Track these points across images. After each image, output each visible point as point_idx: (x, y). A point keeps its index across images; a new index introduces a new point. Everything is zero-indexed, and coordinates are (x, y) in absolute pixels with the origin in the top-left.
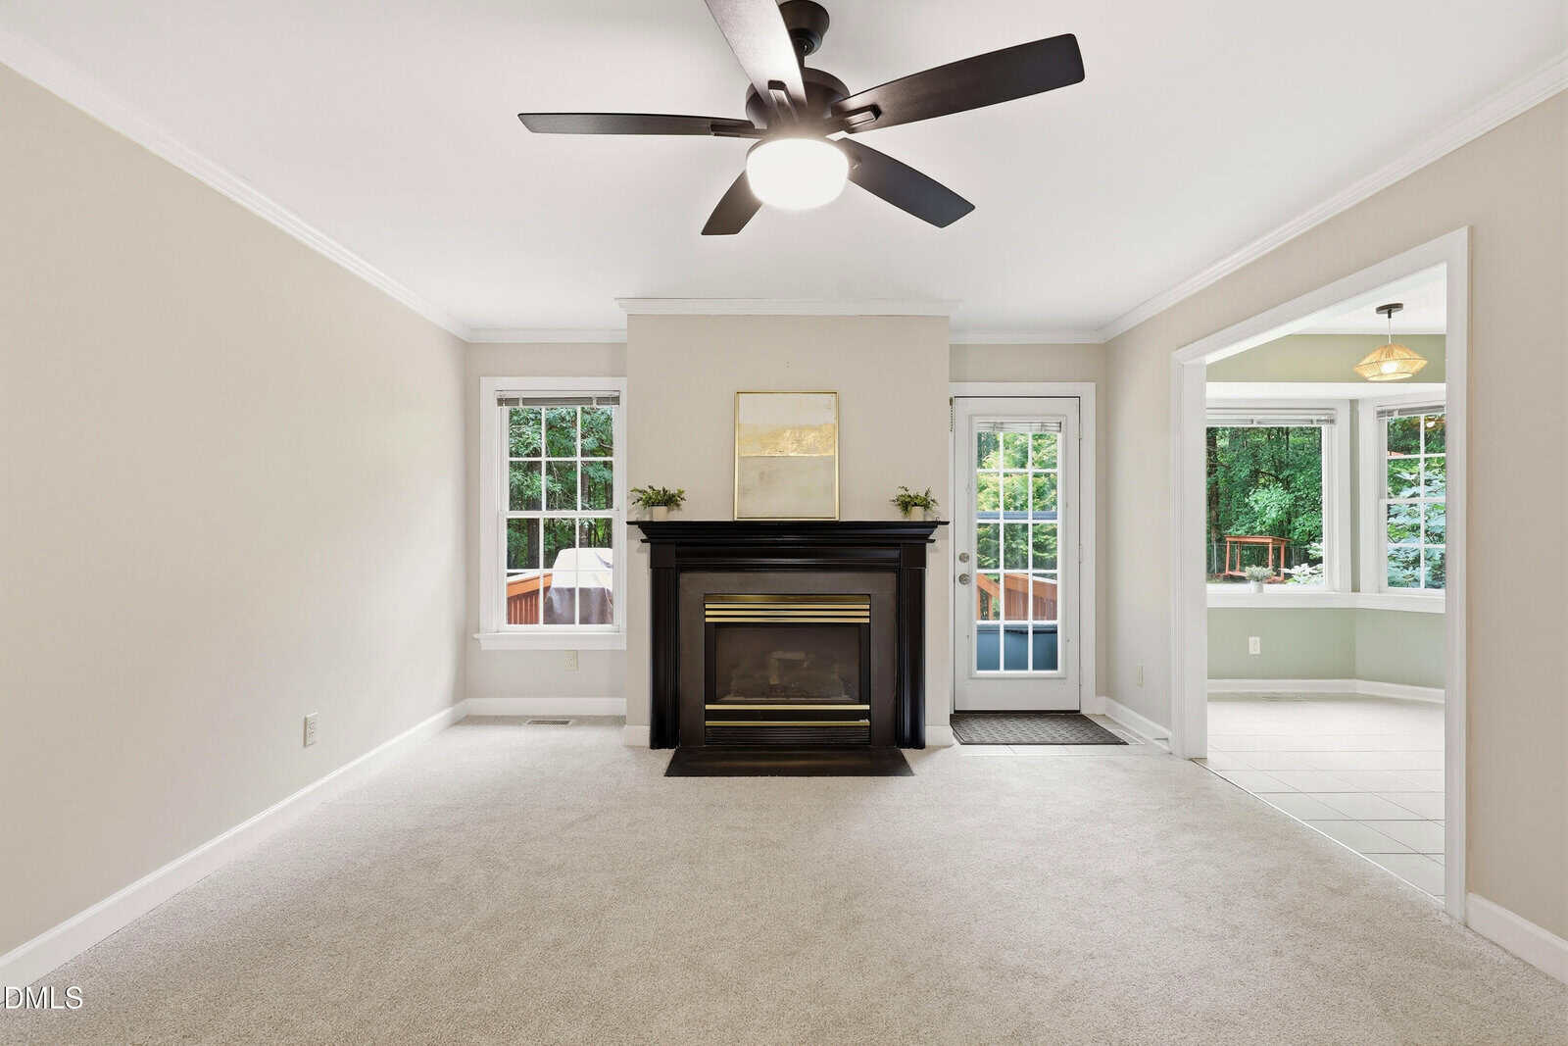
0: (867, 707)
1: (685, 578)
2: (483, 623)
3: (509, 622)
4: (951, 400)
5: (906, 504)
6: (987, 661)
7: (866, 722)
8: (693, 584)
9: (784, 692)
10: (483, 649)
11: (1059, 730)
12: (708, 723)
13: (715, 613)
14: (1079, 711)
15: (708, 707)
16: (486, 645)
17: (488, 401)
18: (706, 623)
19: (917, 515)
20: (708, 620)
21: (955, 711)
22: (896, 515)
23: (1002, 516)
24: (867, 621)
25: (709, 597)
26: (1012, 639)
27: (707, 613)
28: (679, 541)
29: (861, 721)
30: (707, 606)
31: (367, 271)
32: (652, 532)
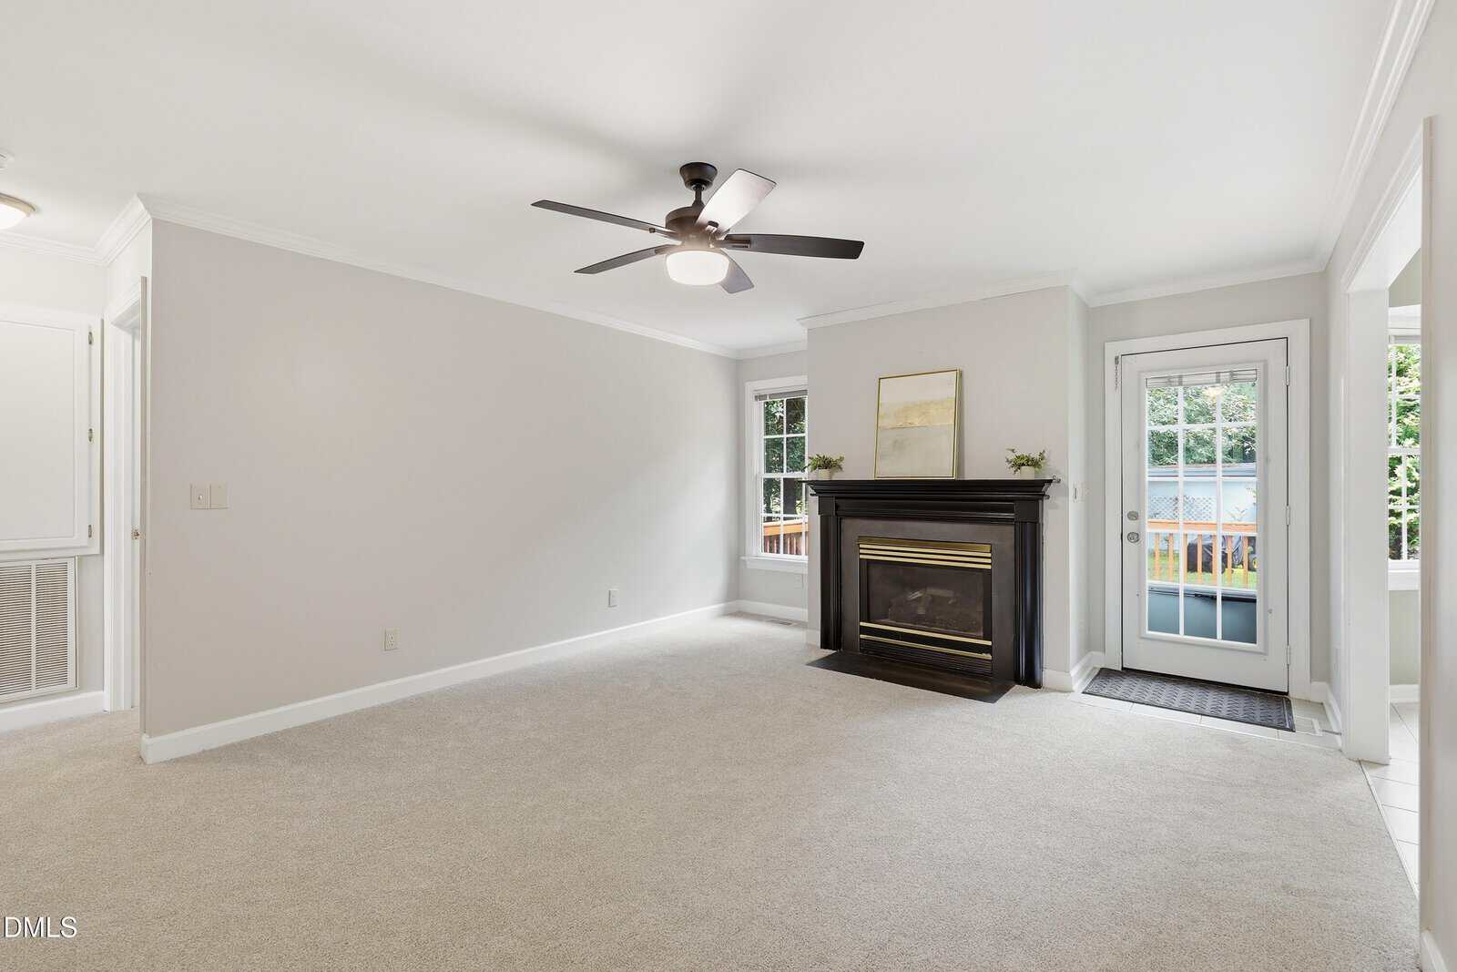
0: (989, 643)
1: (846, 523)
2: (748, 548)
3: (766, 551)
4: (1117, 359)
5: (1019, 463)
6: (1164, 623)
7: (989, 656)
8: (853, 528)
9: (929, 622)
10: (748, 567)
11: (1258, 707)
12: (862, 636)
13: (869, 552)
14: (1287, 694)
15: (862, 624)
16: (749, 565)
17: (749, 397)
18: (861, 559)
19: (1027, 474)
20: (861, 556)
21: (1123, 668)
22: (1008, 474)
23: (1181, 473)
24: (989, 567)
25: (861, 539)
26: (1198, 603)
27: (861, 551)
28: (837, 495)
29: (984, 654)
30: (861, 546)
31: (638, 330)
32: (821, 488)
